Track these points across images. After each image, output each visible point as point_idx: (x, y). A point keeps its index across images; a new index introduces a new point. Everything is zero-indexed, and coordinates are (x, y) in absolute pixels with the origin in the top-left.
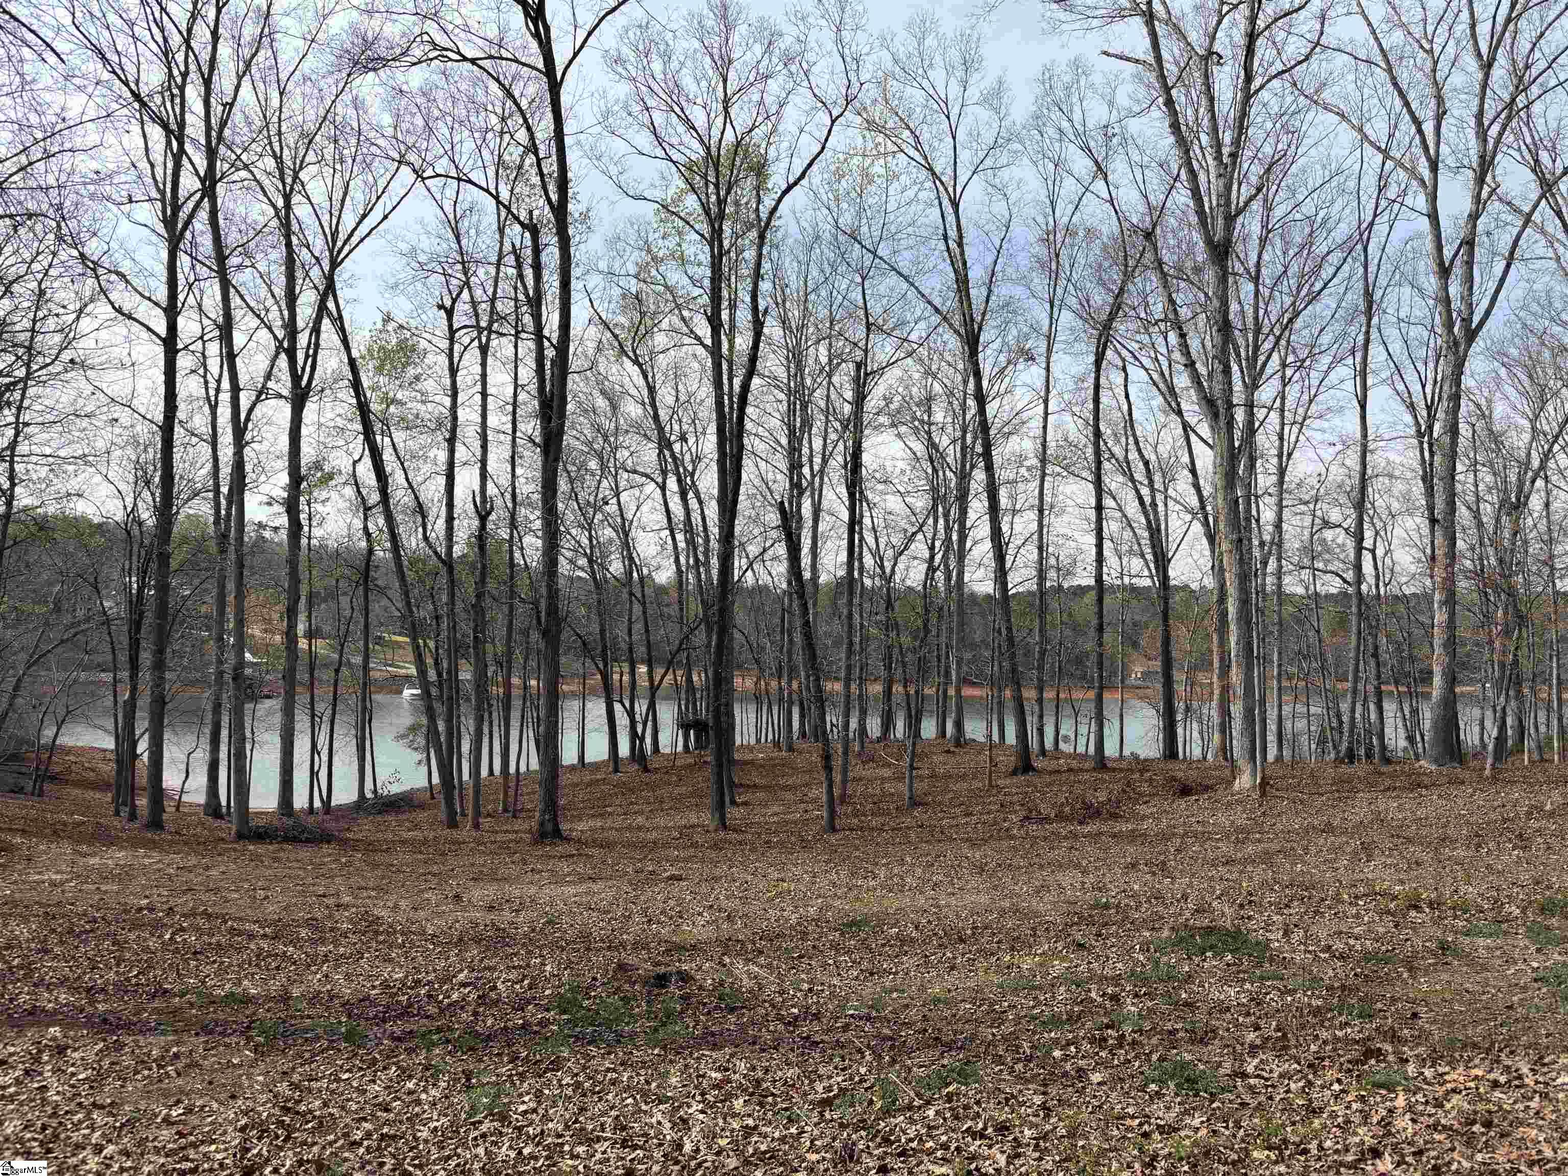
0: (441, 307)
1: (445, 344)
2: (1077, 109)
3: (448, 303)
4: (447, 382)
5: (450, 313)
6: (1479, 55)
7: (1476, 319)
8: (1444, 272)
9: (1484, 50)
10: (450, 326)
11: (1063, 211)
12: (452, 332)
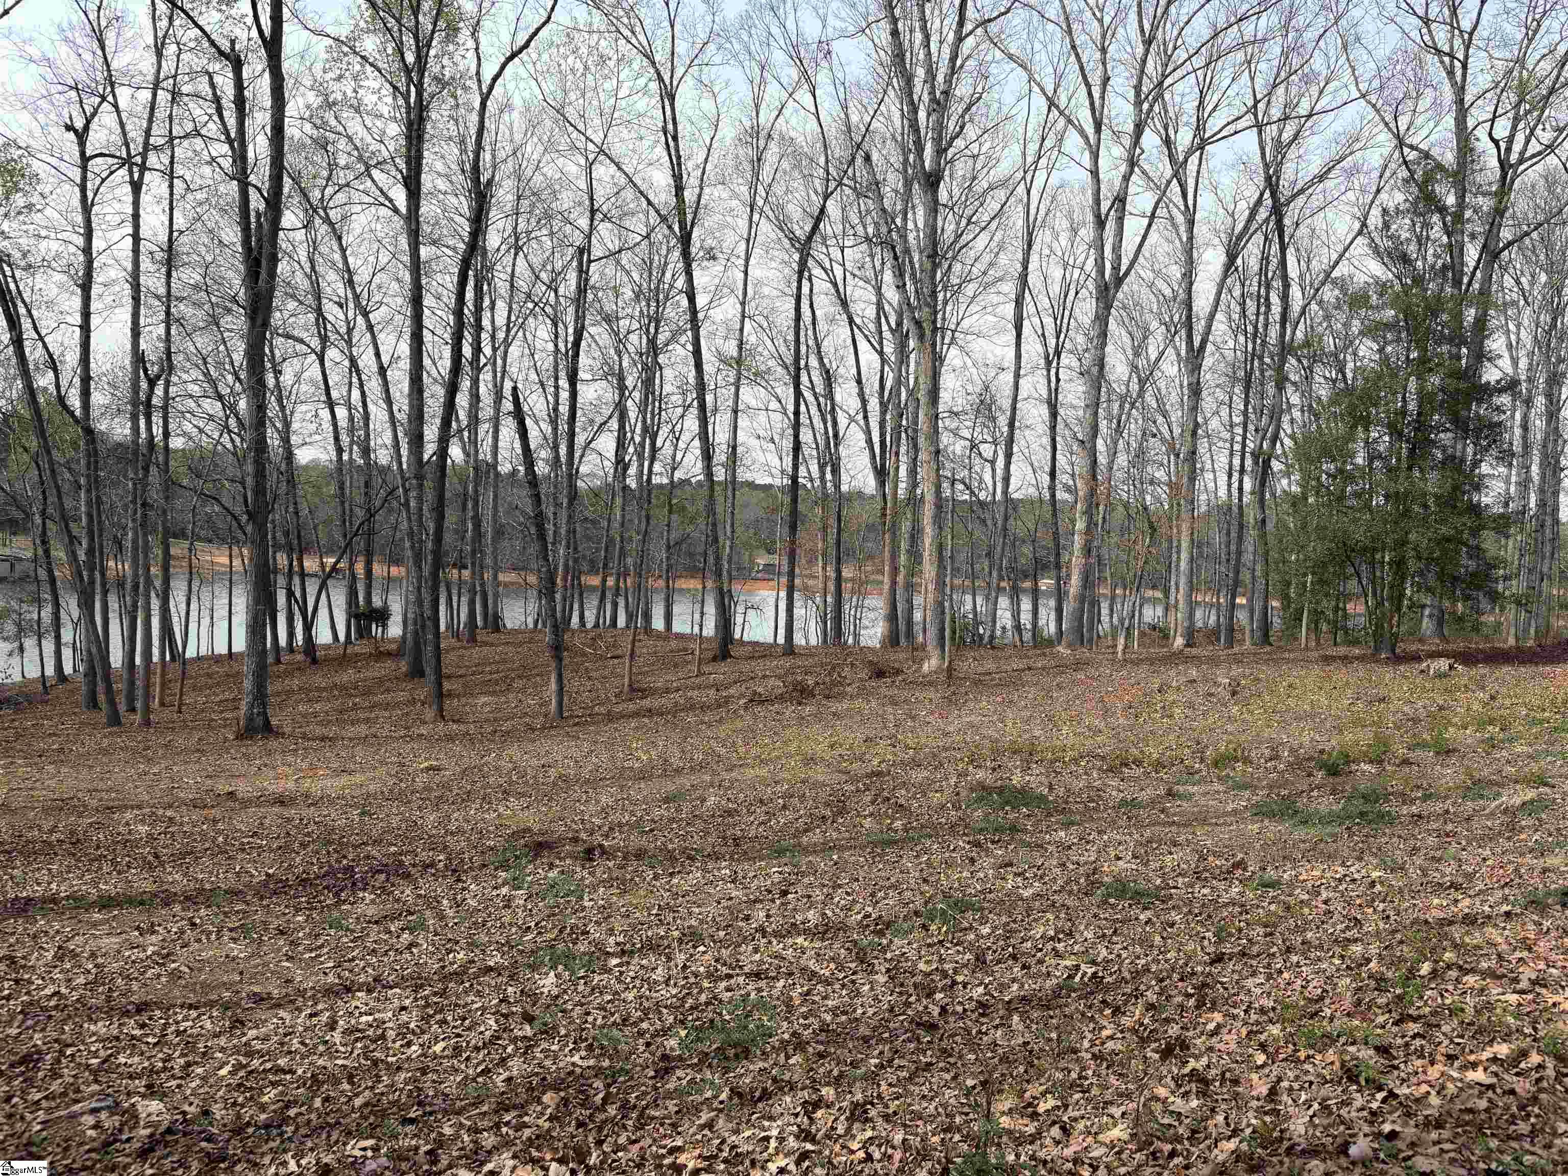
0: (69, 128)
1: (76, 174)
2: (791, 17)
3: (79, 124)
4: (79, 219)
5: (82, 136)
6: (1142, 31)
7: (1123, 268)
8: (1100, 223)
9: (1147, 27)
10: (83, 153)
11: (766, 117)
12: (85, 159)
